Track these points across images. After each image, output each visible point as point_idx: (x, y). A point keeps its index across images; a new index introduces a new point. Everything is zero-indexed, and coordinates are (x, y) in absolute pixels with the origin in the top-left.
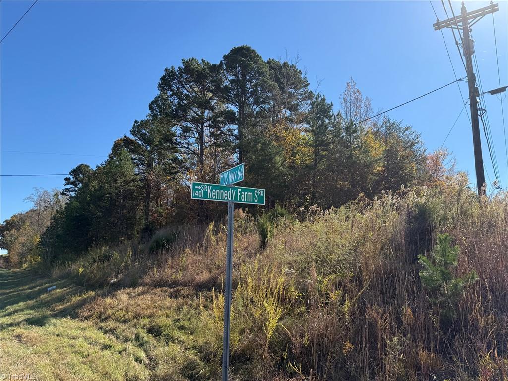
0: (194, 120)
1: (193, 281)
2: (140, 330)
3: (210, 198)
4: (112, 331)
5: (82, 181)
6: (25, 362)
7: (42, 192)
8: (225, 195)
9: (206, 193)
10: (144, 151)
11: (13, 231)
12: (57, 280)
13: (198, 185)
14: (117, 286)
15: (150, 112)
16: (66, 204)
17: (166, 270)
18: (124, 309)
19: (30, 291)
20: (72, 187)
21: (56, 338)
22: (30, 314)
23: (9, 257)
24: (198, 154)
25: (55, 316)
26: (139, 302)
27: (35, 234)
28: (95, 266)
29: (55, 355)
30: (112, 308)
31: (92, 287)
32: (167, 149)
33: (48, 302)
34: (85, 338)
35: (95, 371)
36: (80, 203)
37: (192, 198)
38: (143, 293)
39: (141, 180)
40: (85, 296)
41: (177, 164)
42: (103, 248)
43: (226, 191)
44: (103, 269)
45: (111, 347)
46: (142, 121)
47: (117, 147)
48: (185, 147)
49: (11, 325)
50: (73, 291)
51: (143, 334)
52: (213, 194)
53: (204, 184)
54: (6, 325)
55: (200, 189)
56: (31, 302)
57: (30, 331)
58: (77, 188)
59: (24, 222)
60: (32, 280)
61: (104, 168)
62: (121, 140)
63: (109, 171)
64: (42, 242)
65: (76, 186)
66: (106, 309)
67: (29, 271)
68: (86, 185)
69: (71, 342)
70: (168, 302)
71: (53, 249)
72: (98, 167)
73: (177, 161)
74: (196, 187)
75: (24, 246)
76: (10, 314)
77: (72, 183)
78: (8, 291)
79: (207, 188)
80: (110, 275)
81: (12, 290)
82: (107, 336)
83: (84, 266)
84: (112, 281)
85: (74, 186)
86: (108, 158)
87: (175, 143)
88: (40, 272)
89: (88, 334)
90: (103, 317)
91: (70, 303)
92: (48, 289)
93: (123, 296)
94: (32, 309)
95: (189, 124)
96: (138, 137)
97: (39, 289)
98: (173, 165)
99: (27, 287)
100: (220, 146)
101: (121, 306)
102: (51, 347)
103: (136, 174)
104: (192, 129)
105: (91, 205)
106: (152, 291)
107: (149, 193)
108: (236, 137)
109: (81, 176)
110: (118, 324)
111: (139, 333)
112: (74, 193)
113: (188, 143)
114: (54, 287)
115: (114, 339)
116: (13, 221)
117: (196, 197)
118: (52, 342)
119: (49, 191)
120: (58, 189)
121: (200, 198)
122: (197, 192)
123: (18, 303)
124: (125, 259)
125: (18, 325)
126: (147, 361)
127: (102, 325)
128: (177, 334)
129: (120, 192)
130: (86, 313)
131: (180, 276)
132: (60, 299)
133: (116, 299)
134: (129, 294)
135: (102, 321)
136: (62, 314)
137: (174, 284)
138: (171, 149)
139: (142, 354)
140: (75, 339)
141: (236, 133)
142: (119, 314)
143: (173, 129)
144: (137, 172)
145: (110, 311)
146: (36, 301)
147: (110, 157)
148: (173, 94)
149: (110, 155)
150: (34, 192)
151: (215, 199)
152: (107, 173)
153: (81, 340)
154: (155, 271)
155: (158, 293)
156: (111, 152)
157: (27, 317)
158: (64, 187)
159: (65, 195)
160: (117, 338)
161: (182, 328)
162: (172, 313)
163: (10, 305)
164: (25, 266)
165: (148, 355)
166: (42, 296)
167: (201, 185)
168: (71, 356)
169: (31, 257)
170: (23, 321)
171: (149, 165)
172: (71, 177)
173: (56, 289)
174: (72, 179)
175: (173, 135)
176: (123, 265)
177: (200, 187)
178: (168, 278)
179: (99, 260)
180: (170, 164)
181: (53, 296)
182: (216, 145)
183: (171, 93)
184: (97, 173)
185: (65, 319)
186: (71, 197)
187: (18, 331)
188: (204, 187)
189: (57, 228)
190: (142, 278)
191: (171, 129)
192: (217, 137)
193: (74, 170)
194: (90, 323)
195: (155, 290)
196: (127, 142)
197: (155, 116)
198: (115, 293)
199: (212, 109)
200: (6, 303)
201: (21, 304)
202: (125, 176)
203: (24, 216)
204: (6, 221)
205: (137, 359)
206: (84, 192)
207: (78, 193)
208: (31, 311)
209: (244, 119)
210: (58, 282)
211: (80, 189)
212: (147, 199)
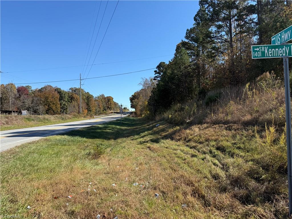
0: (224, 19)
1: (240, 120)
2: (212, 148)
3: (267, 57)
4: (194, 147)
5: (162, 71)
6: (155, 160)
7: (145, 80)
8: (280, 52)
9: (263, 53)
10: (194, 47)
11: (136, 100)
12: (159, 122)
13: (256, 47)
14: (191, 124)
15: (195, 22)
16: (157, 84)
17: (220, 115)
18: (198, 136)
19: (148, 127)
20: (158, 75)
21: (166, 149)
22: (151, 137)
23: (136, 112)
24: (228, 42)
25: (163, 138)
26: (207, 132)
27: (145, 100)
28: (177, 113)
29: (168, 158)
30: (191, 135)
31: (177, 124)
32: (208, 42)
33: (158, 132)
34: (181, 150)
35: (191, 168)
36: (163, 82)
37: (252, 58)
38: (207, 127)
39: (194, 65)
40: (175, 129)
41: (215, 50)
42: (178, 105)
43: (280, 49)
44: (181, 115)
45: (196, 156)
46: (191, 29)
47: (178, 48)
48: (219, 39)
49: (144, 142)
50: (168, 126)
51: (214, 150)
52: (270, 53)
53: (261, 46)
54: (142, 142)
55: (259, 50)
56: (150, 132)
57: (153, 145)
58: (160, 76)
59: (139, 95)
60: (148, 122)
61: (173, 61)
62: (180, 43)
63: (176, 62)
64: (149, 104)
65: (160, 74)
66: (188, 136)
67: (145, 118)
68: (165, 73)
69: (174, 152)
70: (225, 132)
71: (154, 107)
72: (170, 62)
73: (215, 49)
74: (255, 49)
75: (141, 106)
76: (143, 137)
77: (158, 73)
78: (139, 127)
79: (264, 49)
80: (186, 118)
81: (140, 126)
82: (192, 150)
83: (171, 114)
84: (187, 121)
85: (159, 75)
86: (174, 56)
87: (213, 38)
88: (150, 118)
89: (182, 148)
90: (187, 140)
91: (168, 132)
92: (156, 126)
93: (196, 129)
94: (151, 135)
95: (220, 23)
96: (189, 39)
97: (152, 126)
98: (213, 51)
99: (146, 125)
100: (244, 32)
101: (196, 134)
102: (165, 153)
103: (190, 62)
104: (223, 26)
105: (169, 83)
106: (213, 127)
107: (199, 72)
108: (256, 23)
109: (162, 68)
110: (197, 144)
111: (211, 149)
112: (159, 78)
113: (221, 36)
114: (159, 125)
115: (197, 152)
116: (135, 95)
117: (255, 57)
118: (165, 151)
119: (148, 79)
120: (152, 77)
121: (259, 57)
122: (256, 53)
123: (144, 132)
124: (193, 109)
125: (147, 142)
126: (221, 166)
127: (188, 144)
128: (237, 151)
129: (183, 74)
130: (178, 138)
131: (229, 118)
132: (163, 130)
133: (192, 130)
134: (199, 128)
135: (187, 142)
136: (166, 137)
137: (226, 122)
138: (211, 42)
139: (217, 162)
140: (175, 150)
141: (256, 20)
142: (196, 138)
143: (210, 30)
144: (191, 61)
145: (190, 137)
146: (152, 131)
147: (175, 55)
148: (209, 6)
149: (175, 54)
150: (141, 80)
151: (272, 56)
152: (175, 64)
153: (179, 151)
154: (213, 115)
155: (217, 128)
156: (175, 52)
157: (150, 139)
158: (155, 76)
159: (156, 79)
160: (199, 151)
161: (239, 148)
162: (230, 139)
163: (142, 133)
164: (143, 116)
165: (220, 162)
166: (154, 129)
167: (258, 47)
168: (176, 159)
169: (145, 112)
170: (149, 140)
171: (198, 55)
172: (157, 70)
173: (160, 125)
174: (158, 71)
175: (211, 33)
176: (192, 112)
177: (258, 49)
178: (221, 119)
179: (179, 110)
180: (211, 51)
181: (159, 129)
182: (241, 32)
183: (207, 5)
184: (169, 65)
185: (168, 140)
186: (159, 81)
187: (148, 145)
188: (261, 49)
189: (155, 97)
190: (205, 119)
191: (209, 30)
192: (241, 26)
193: (158, 66)
194: (181, 143)
195: (215, 126)
196: (184, 44)
197: (198, 24)
198: (191, 127)
199: (237, 7)
200: (140, 132)
201: (146, 132)
202: (185, 64)
203: (139, 92)
204: (132, 95)
205: (214, 164)
206: (164, 77)
207: (161, 78)
208: (151, 136)
209: (262, 9)
210: (160, 122)
211: (162, 76)
212: (198, 76)
